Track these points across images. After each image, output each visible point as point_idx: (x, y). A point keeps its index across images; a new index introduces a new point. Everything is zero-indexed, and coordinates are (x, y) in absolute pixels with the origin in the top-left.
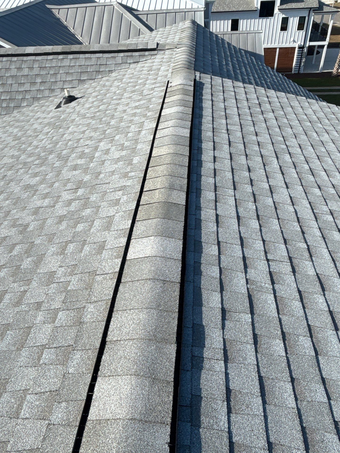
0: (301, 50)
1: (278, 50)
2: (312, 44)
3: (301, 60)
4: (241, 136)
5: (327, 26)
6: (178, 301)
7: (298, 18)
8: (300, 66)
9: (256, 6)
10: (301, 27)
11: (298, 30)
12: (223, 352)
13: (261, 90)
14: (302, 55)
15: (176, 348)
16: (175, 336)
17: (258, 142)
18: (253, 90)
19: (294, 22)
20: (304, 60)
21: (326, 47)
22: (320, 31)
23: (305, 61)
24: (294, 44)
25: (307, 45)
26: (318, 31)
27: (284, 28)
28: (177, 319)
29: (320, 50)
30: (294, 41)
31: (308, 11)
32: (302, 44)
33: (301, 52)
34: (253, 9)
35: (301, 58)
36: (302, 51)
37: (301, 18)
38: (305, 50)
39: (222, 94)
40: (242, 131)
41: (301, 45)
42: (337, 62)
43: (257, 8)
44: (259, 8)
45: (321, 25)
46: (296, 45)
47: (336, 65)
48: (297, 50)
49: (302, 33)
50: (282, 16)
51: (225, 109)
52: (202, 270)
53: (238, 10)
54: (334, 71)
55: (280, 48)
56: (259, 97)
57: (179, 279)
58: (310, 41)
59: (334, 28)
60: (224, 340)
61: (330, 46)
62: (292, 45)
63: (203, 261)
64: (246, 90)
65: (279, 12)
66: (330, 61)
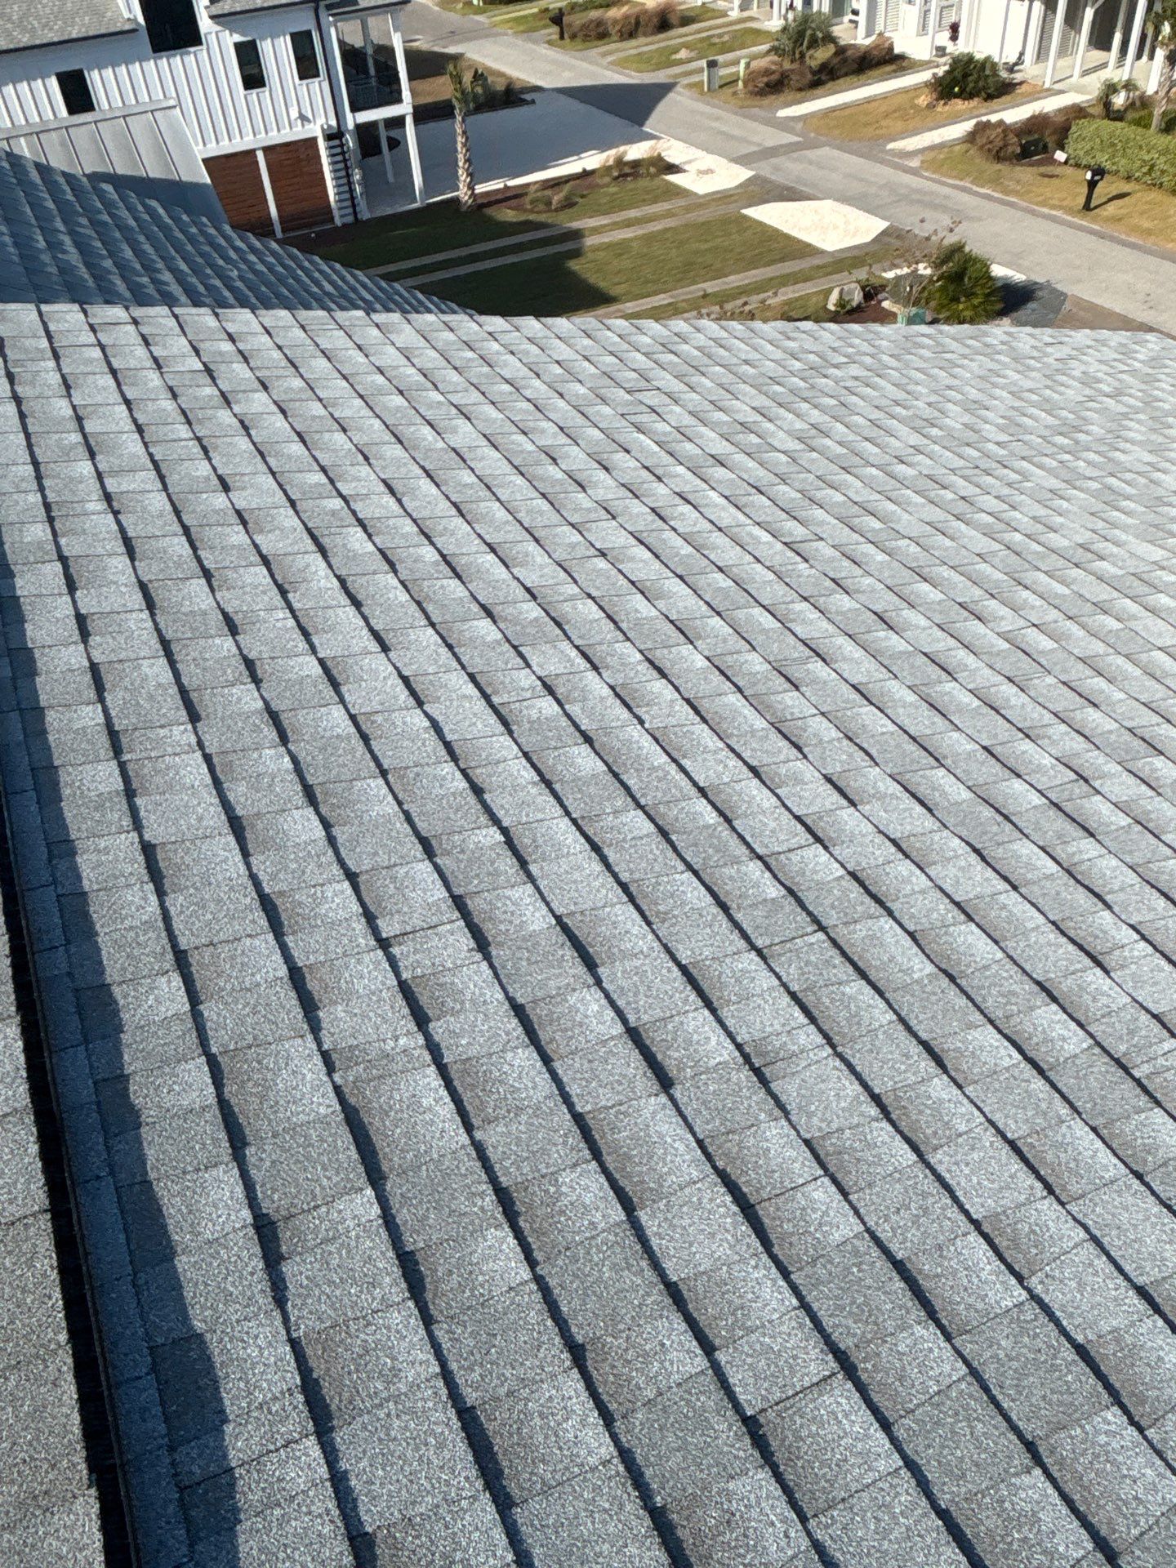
0: (337, 142)
1: (260, 155)
2: (366, 116)
3: (348, 176)
4: (169, 507)
5: (389, 51)
6: (57, 1294)
7: (288, 38)
8: (353, 198)
9: (126, 15)
10: (307, 68)
11: (301, 78)
12: (301, 1398)
13: (202, 318)
14: (345, 161)
15: (95, 1509)
16: (79, 1458)
17: (238, 513)
18: (173, 322)
19: (277, 54)
20: (357, 176)
21: (409, 121)
22: (372, 71)
23: (364, 177)
24: (308, 126)
25: (351, 125)
26: (366, 72)
27: (253, 79)
28: (70, 1377)
29: (394, 133)
30: (303, 118)
31: (312, 14)
32: (333, 123)
33: (338, 150)
34: (119, 27)
35: (347, 168)
36: (342, 145)
37: (295, 37)
38: (350, 141)
39: (52, 364)
40: (165, 488)
41: (330, 127)
42: (461, 164)
43: (135, 20)
44: (141, 20)
45: (370, 51)
46: (315, 130)
47: (463, 176)
48: (322, 145)
49: (318, 87)
50: (231, 39)
51: (79, 419)
52: (138, 1101)
53: (66, 37)
54: (463, 193)
55: (267, 150)
56: (201, 346)
57: (39, 1196)
58: (355, 108)
59: (412, 56)
60: (294, 1344)
61: (423, 114)
62: (299, 133)
63: (131, 1062)
64: (145, 330)
65: (219, 28)
66: (438, 166)
